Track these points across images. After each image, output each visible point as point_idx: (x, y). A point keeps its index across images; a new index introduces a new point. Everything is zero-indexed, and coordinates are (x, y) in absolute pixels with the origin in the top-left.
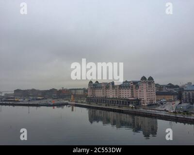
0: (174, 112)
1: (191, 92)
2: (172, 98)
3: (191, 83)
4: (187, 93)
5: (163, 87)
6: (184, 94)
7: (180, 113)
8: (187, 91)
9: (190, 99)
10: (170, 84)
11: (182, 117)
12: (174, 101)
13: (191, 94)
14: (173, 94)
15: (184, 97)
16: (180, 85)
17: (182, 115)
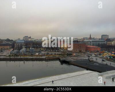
0: (9, 56)
1: (19, 44)
2: (8, 47)
3: (20, 39)
4: (17, 44)
5: (3, 41)
6: (15, 45)
7: (13, 56)
8: (17, 43)
9: (18, 48)
10: (8, 39)
11: (13, 58)
12: (10, 49)
13: (19, 45)
14: (9, 45)
15: (16, 47)
16: (14, 40)
17: (14, 57)
